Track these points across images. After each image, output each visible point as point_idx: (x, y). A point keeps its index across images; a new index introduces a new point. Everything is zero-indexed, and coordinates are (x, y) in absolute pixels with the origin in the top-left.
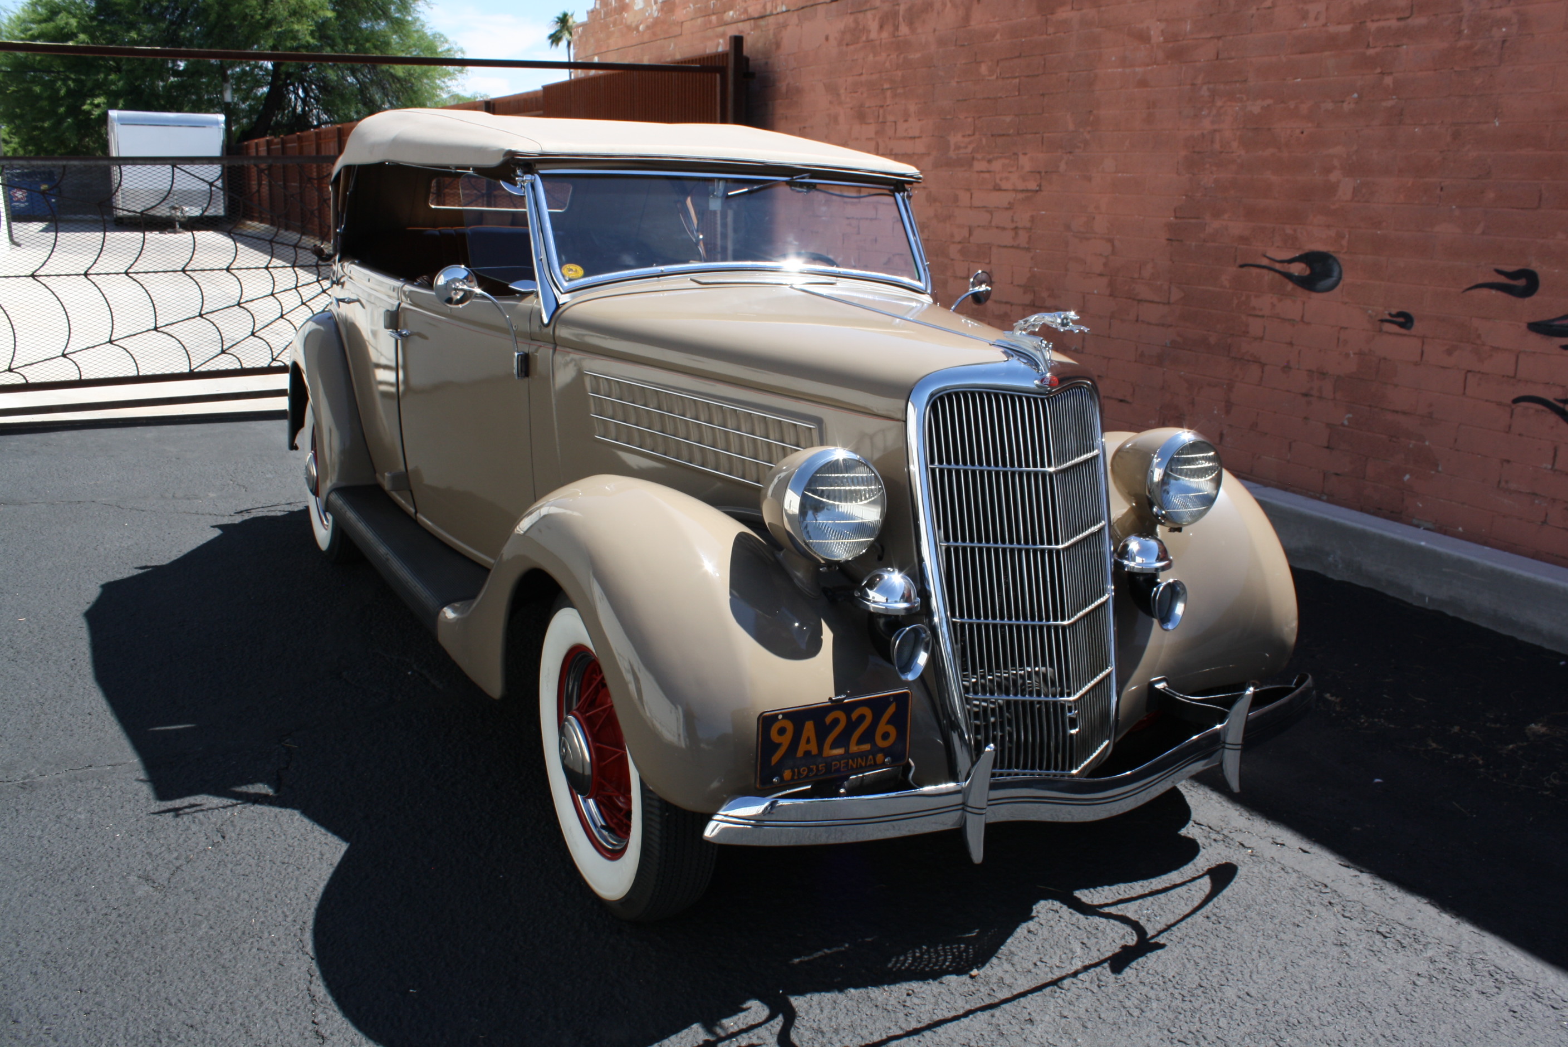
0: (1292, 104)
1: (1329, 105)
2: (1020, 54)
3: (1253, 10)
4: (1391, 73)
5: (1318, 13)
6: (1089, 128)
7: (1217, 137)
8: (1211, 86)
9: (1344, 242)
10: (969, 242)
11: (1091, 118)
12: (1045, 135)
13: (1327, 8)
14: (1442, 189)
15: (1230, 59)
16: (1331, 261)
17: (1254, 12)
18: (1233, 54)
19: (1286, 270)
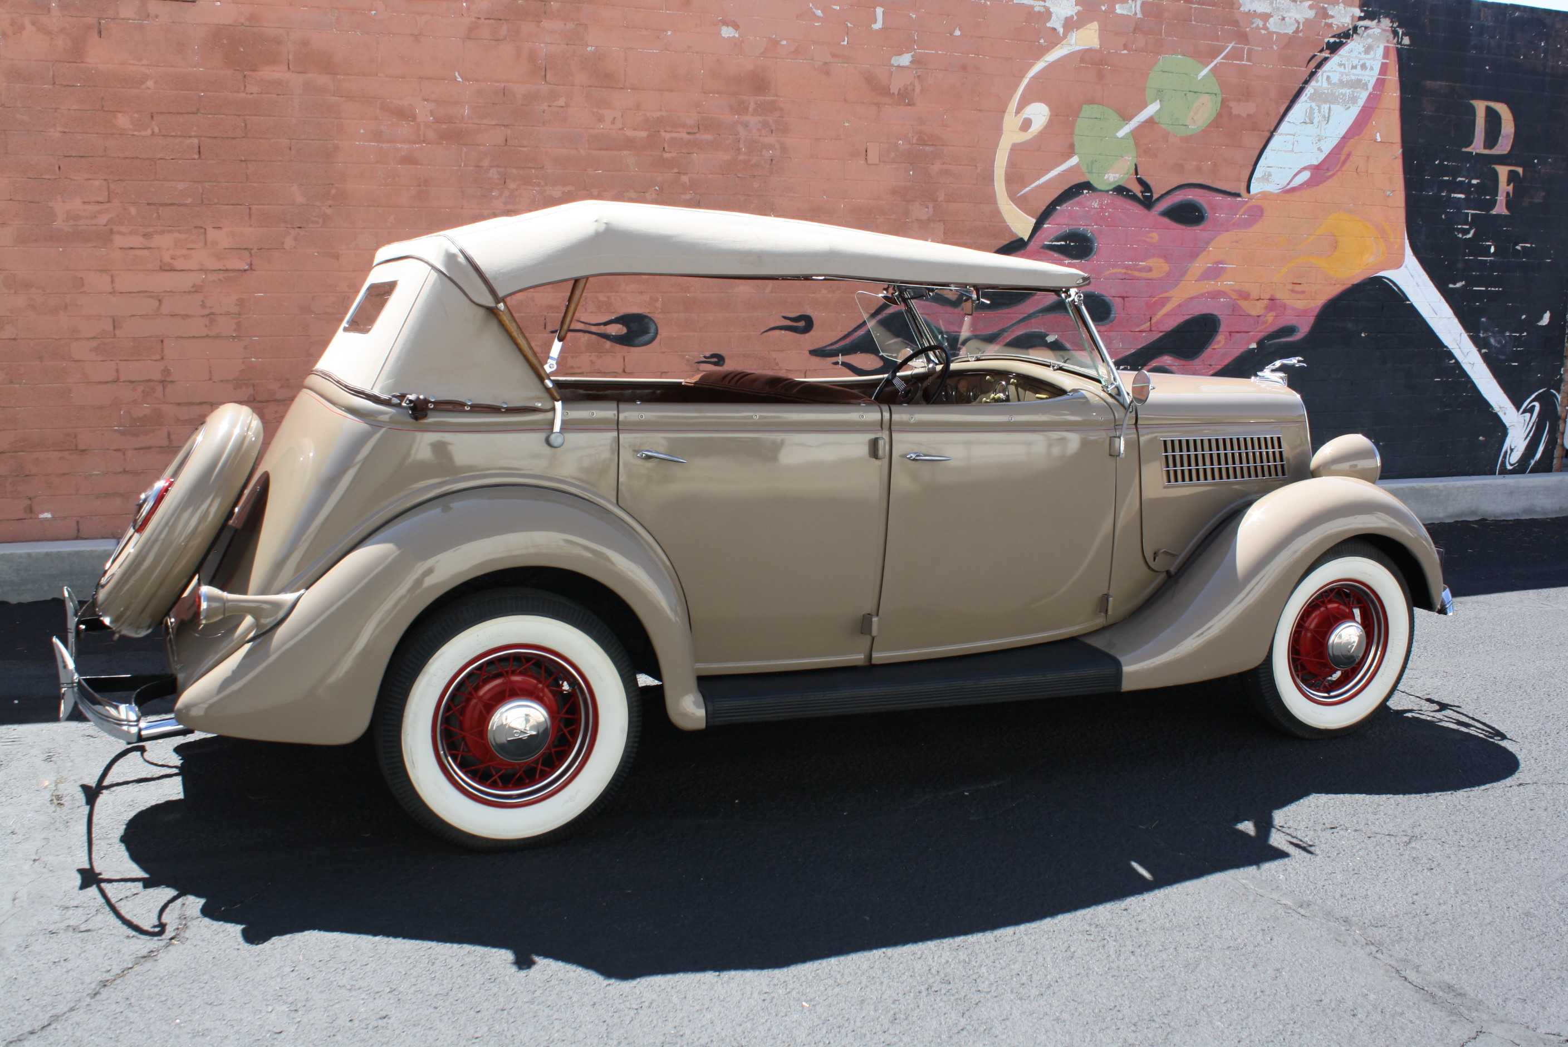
0: (595, 192)
1: (634, 195)
2: (198, 110)
3: (545, 106)
4: (687, 174)
5: (614, 119)
6: (331, 202)
8: (502, 170)
9: (658, 305)
10: (115, 336)
11: (333, 192)
12: (253, 207)
13: (622, 116)
15: (521, 147)
16: (646, 320)
17: (546, 108)
18: (525, 143)
19: (603, 332)
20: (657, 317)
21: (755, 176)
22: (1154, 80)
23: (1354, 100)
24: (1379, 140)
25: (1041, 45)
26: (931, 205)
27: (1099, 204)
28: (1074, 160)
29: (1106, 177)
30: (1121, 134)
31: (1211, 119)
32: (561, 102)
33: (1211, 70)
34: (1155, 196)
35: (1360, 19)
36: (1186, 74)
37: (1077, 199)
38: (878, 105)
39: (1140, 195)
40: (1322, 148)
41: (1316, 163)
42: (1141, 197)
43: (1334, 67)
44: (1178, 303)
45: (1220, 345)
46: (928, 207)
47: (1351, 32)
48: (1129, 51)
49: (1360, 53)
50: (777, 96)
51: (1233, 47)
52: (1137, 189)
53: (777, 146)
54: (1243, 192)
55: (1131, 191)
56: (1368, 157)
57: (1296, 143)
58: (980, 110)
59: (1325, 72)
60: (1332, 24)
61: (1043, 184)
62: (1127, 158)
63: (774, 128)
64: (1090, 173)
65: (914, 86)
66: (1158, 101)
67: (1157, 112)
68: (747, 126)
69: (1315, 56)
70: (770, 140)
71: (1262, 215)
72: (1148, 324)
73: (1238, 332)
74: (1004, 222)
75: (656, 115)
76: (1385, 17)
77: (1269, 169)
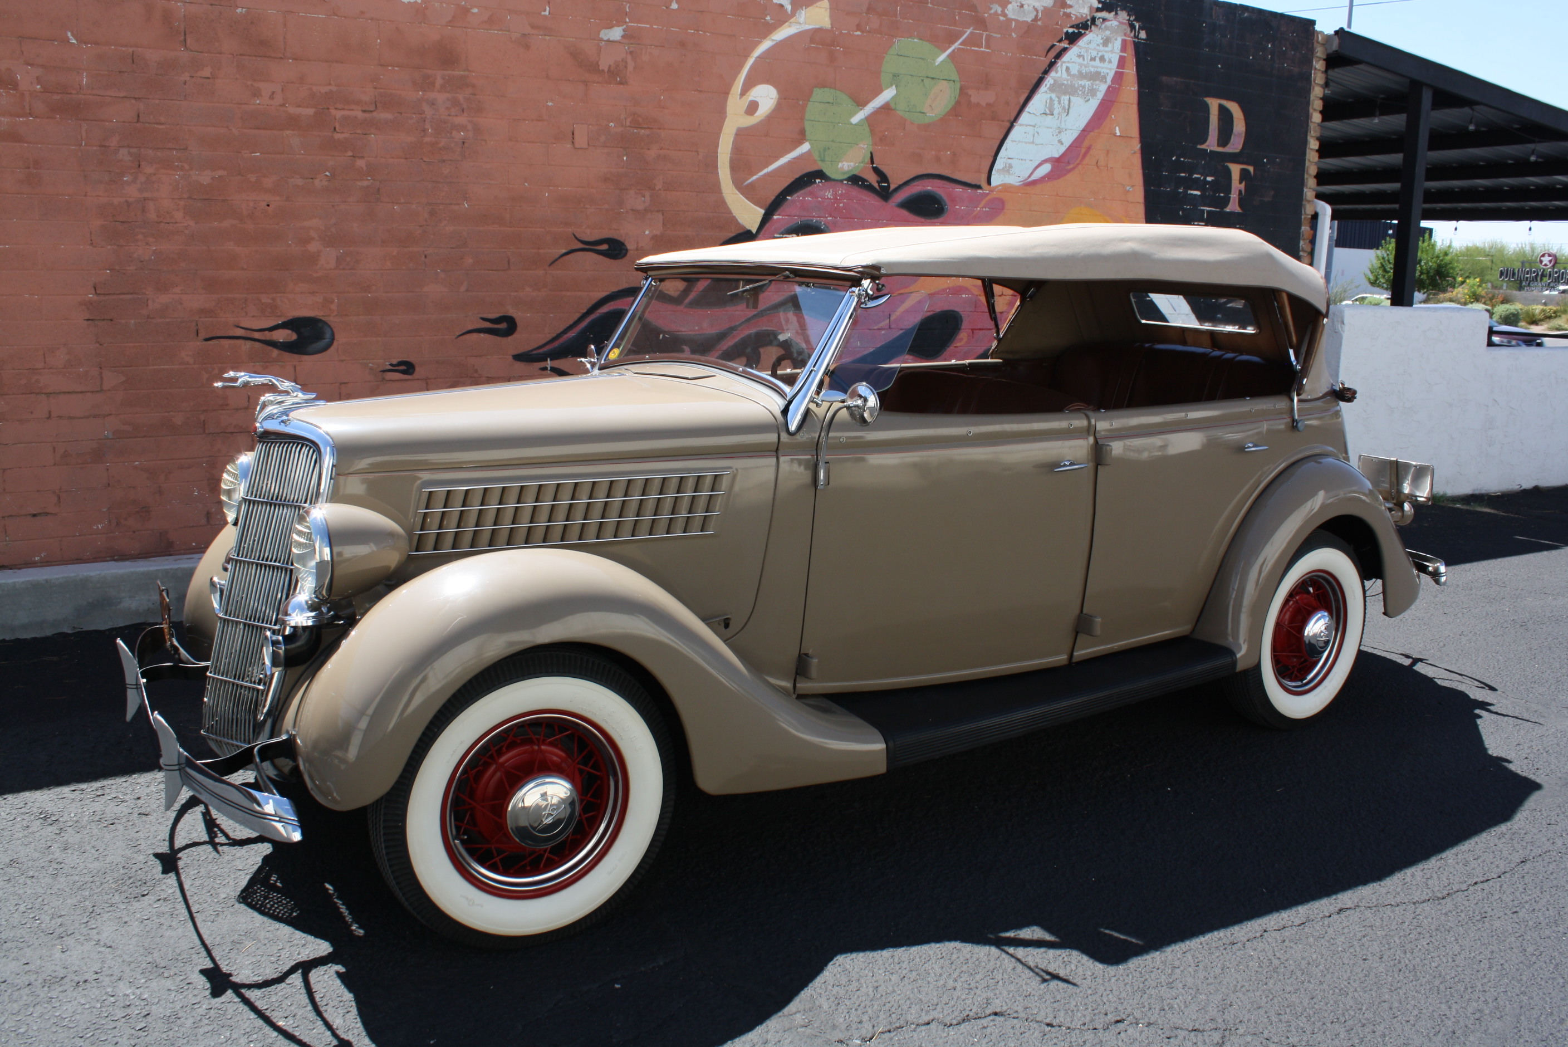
0: (253, 178)
1: (300, 182)
3: (186, 76)
4: (362, 157)
5: (273, 93)
7: (151, 205)
9: (334, 307)
13: (283, 90)
14: (426, 257)
15: (157, 124)
16: (320, 325)
17: (188, 79)
18: (163, 119)
19: (268, 338)
20: (333, 320)
21: (444, 161)
22: (890, 65)
23: (1093, 92)
24: (1118, 134)
25: (767, 23)
26: (647, 194)
27: (832, 195)
28: (805, 147)
29: (840, 165)
30: (855, 119)
31: (950, 107)
32: (207, 72)
33: (949, 56)
34: (893, 187)
35: (1098, 10)
36: (923, 59)
37: (809, 189)
38: (586, 83)
39: (876, 185)
40: (1063, 140)
41: (1057, 156)
42: (878, 188)
43: (1073, 58)
44: (918, 299)
45: (962, 343)
46: (644, 196)
47: (1089, 23)
48: (862, 32)
49: (1098, 45)
50: (468, 71)
51: (971, 33)
52: (873, 179)
53: (470, 127)
54: (983, 183)
55: (867, 181)
56: (1108, 151)
57: (1036, 134)
58: (701, 91)
59: (1064, 62)
60: (1070, 13)
61: (771, 172)
62: (862, 146)
63: (465, 106)
64: (823, 161)
65: (626, 62)
66: (894, 87)
67: (893, 98)
68: (433, 104)
69: (1053, 46)
70: (461, 120)
71: (1003, 209)
72: (887, 321)
73: (980, 329)
74: (730, 213)
75: (325, 89)
76: (1122, 10)
77: (1010, 161)
